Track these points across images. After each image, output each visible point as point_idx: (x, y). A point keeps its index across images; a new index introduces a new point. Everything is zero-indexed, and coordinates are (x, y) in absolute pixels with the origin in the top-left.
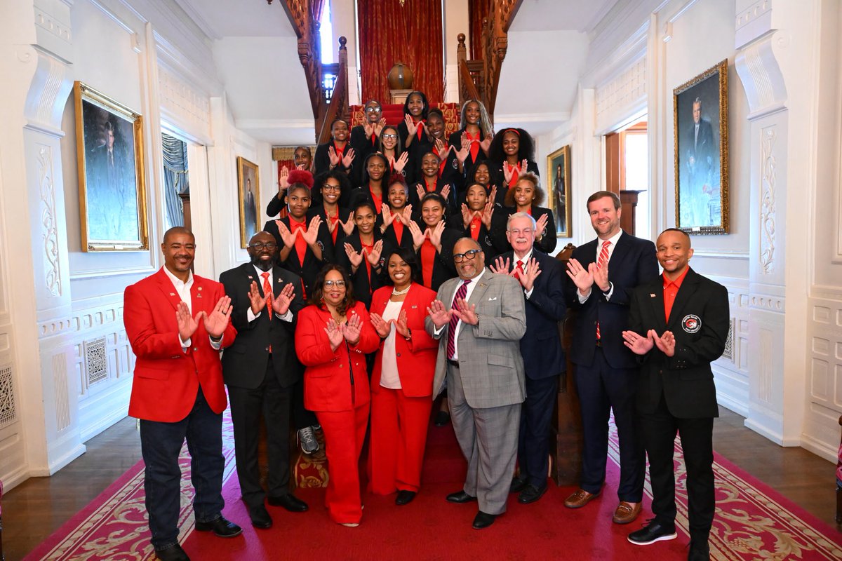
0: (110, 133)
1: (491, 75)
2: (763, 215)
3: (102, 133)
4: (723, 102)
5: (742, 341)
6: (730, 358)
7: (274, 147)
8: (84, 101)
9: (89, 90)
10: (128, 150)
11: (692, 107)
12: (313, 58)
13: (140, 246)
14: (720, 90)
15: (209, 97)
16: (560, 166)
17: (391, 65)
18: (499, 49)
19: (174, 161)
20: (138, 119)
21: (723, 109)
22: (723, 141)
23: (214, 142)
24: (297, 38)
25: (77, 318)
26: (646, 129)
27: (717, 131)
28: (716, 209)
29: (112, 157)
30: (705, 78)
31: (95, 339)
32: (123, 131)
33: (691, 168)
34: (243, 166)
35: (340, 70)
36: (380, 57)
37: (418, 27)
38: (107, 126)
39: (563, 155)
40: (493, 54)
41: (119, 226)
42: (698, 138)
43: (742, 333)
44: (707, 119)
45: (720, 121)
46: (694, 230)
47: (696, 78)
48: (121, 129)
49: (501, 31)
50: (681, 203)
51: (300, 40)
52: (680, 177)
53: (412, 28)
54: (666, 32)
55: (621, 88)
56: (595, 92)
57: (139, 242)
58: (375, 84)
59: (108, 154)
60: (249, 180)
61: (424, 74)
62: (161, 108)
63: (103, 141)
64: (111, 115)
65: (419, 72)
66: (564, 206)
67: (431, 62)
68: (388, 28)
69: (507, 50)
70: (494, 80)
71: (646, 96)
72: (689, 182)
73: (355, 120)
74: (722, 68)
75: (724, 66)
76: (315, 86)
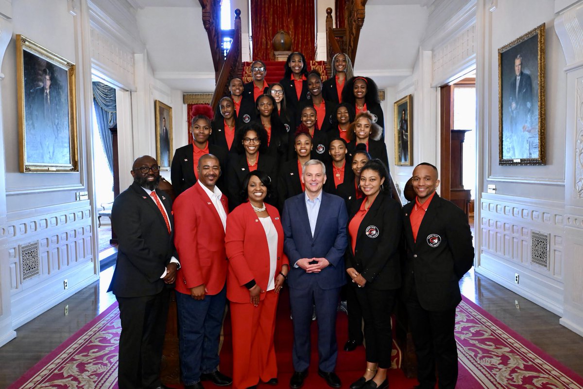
0: (48, 77)
1: (352, 39)
2: (578, 150)
3: (40, 77)
4: (541, 58)
5: (556, 253)
6: (546, 266)
7: (185, 94)
8: (24, 51)
9: (29, 42)
10: (63, 91)
11: (514, 63)
12: (214, 24)
13: (71, 168)
14: (539, 48)
15: (133, 53)
16: (404, 110)
17: (275, 33)
18: (358, 18)
19: (108, 104)
20: (72, 68)
21: (541, 64)
22: (541, 89)
23: (136, 88)
24: (201, 8)
25: (14, 226)
26: (474, 84)
27: (536, 81)
28: (534, 144)
29: (49, 97)
30: (526, 39)
31: (29, 243)
32: (59, 76)
33: (512, 112)
34: (160, 107)
35: (236, 35)
36: (267, 26)
37: (296, 4)
38: (45, 72)
39: (407, 102)
40: (354, 23)
41: (53, 152)
42: (519, 87)
43: (557, 246)
44: (527, 72)
45: (539, 74)
46: (515, 161)
47: (518, 39)
48: (57, 75)
49: (360, 5)
50: (504, 139)
51: (204, 10)
52: (503, 119)
53: (292, 5)
54: (492, 4)
55: (454, 50)
56: (433, 53)
57: (71, 165)
58: (263, 47)
59: (45, 94)
60: (164, 118)
61: (300, 39)
62: (92, 59)
63: (41, 84)
64: (48, 63)
65: (296, 38)
66: (407, 142)
67: (306, 30)
68: (274, 5)
69: (365, 19)
70: (354, 45)
71: (475, 55)
72: (511, 122)
73: (246, 73)
74: (541, 30)
75: (542, 28)
76: (216, 46)
